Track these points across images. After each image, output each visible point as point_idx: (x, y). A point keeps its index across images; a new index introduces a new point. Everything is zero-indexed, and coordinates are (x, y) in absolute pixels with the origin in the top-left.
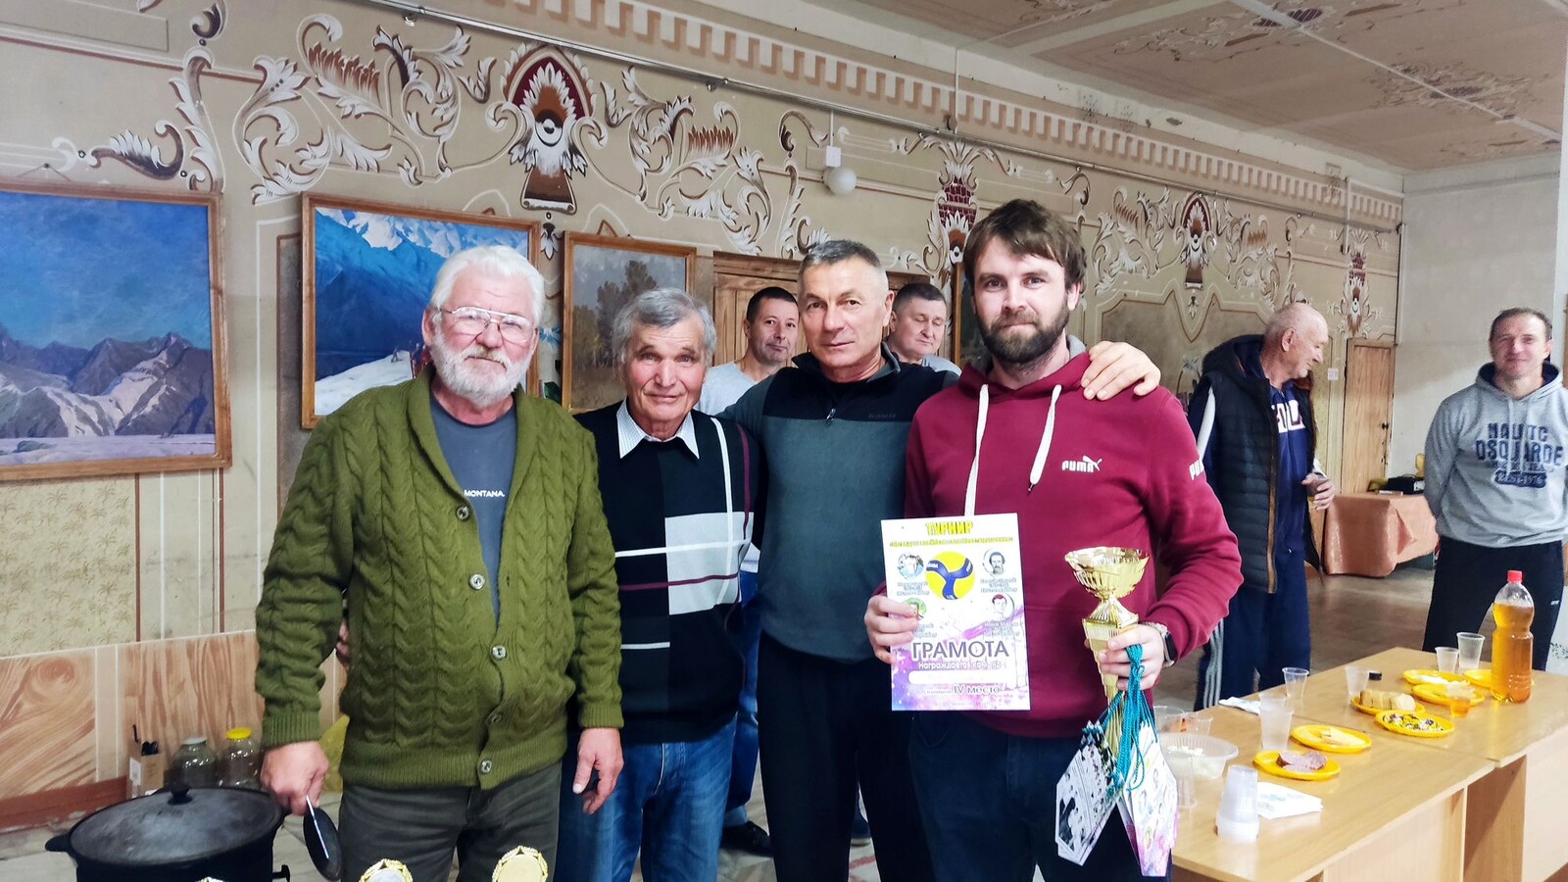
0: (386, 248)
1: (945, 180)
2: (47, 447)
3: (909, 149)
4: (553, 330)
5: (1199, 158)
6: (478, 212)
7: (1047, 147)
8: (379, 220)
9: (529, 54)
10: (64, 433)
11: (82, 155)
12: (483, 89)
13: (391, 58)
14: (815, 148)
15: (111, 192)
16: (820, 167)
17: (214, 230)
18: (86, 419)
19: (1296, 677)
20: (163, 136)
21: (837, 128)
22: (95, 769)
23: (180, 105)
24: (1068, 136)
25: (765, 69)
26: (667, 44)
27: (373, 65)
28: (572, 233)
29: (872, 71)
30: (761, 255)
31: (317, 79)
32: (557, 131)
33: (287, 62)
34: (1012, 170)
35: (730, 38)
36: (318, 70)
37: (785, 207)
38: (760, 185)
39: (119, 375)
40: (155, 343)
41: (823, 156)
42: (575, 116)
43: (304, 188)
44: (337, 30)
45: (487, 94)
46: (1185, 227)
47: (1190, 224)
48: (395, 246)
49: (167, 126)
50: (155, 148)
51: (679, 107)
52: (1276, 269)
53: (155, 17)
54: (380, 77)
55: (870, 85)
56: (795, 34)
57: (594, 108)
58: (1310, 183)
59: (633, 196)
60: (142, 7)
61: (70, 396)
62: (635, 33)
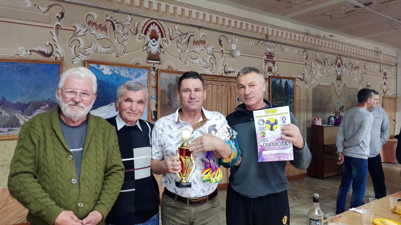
0: (108, 74)
1: (266, 53)
2: (14, 130)
3: (256, 44)
4: (155, 96)
5: (339, 46)
6: (134, 64)
7: (295, 43)
8: (106, 67)
9: (149, 21)
10: (19, 126)
11: (26, 51)
13: (110, 23)
14: (229, 45)
15: (33, 61)
16: (231, 50)
17: (62, 70)
20: (48, 46)
21: (235, 39)
23: (53, 37)
24: (301, 40)
25: (214, 23)
26: (187, 17)
27: (105, 25)
28: (160, 69)
29: (245, 23)
30: (214, 75)
31: (90, 29)
32: (156, 42)
33: (82, 25)
34: (285, 50)
35: (204, 15)
36: (90, 27)
37: (220, 61)
38: (213, 55)
39: (35, 110)
40: (45, 102)
41: (231, 47)
42: (161, 37)
43: (86, 59)
44: (96, 16)
45: (137, 32)
47: (337, 64)
48: (111, 74)
49: (49, 43)
50: (46, 49)
51: (190, 34)
52: (362, 77)
53: (47, 14)
54: (107, 28)
55: (244, 27)
56: (222, 14)
57: (166, 35)
58: (371, 53)
59: (177, 59)
60: (43, 12)
61: (22, 116)
62: (178, 15)
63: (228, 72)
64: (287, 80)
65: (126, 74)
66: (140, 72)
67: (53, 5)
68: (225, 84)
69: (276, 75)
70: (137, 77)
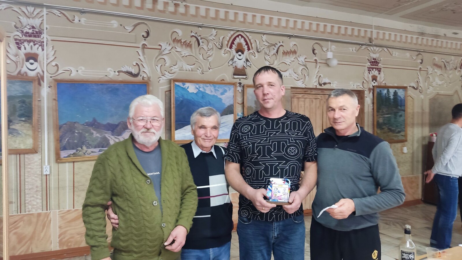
0: (194, 93)
1: (369, 59)
3: (357, 50)
4: (241, 113)
6: (219, 80)
7: (406, 46)
8: (192, 85)
9: (234, 34)
11: (115, 72)
12: (221, 45)
13: (195, 39)
14: (323, 53)
15: (121, 82)
16: (326, 59)
20: (135, 66)
21: (331, 46)
23: (139, 57)
24: (415, 42)
25: (307, 30)
26: (275, 26)
27: (190, 42)
28: (247, 85)
29: (343, 27)
30: (306, 87)
31: (175, 47)
32: (242, 55)
33: (167, 43)
35: (295, 22)
36: (176, 45)
37: (314, 72)
38: (305, 66)
39: (124, 131)
41: (326, 55)
42: (247, 50)
43: (172, 77)
44: (180, 33)
45: (222, 47)
46: (461, 68)
48: (196, 92)
49: (136, 63)
50: (133, 69)
51: (279, 44)
53: (132, 34)
54: (192, 45)
55: (343, 31)
56: (317, 19)
57: (253, 47)
60: (129, 31)
61: (112, 137)
62: (265, 24)
63: (322, 84)
64: (396, 89)
65: (212, 92)
66: (226, 89)
67: (139, 24)
68: (319, 98)
69: (382, 85)
70: (222, 94)
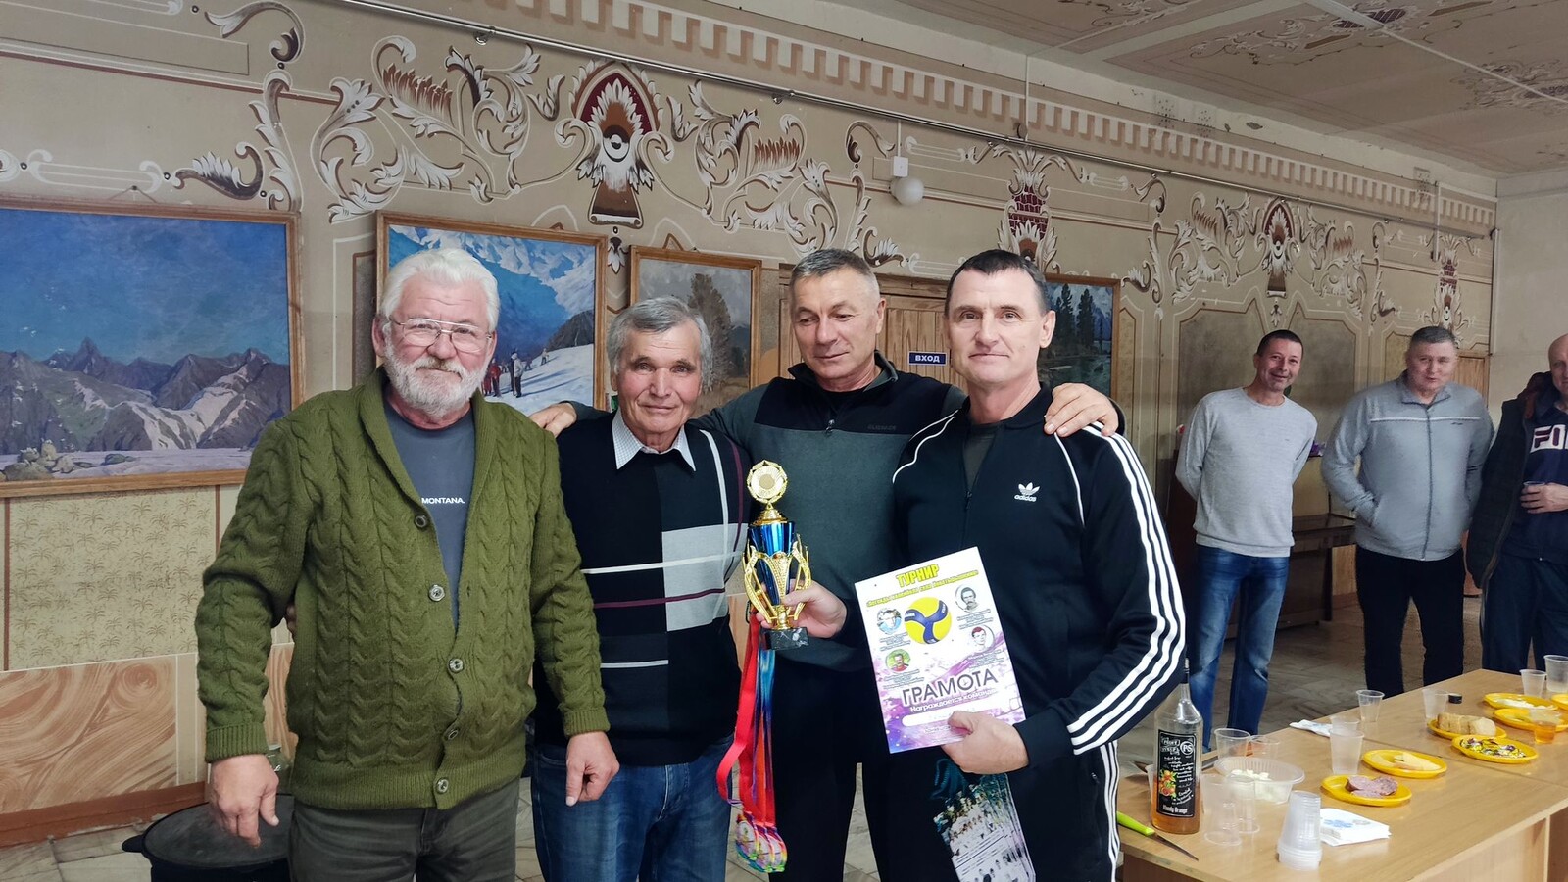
1: (1015, 189)
2: (132, 459)
3: (978, 158)
5: (1280, 164)
6: (546, 228)
7: (1121, 154)
8: (450, 237)
9: (598, 70)
10: (148, 446)
11: (167, 176)
12: (553, 106)
13: (463, 77)
14: (882, 158)
15: (193, 212)
16: (888, 178)
17: (292, 246)
18: (168, 432)
19: (1371, 699)
20: (244, 157)
21: (904, 138)
22: (175, 774)
23: (259, 126)
24: (1144, 142)
25: (832, 80)
26: (733, 58)
27: (445, 85)
28: (638, 247)
29: (940, 79)
31: (391, 100)
32: (624, 146)
33: (362, 84)
34: (1085, 177)
35: (796, 49)
36: (393, 92)
37: (851, 219)
38: (826, 196)
39: (201, 389)
40: (235, 358)
41: (890, 166)
42: (642, 130)
43: (379, 207)
44: (410, 51)
45: (556, 111)
46: (1267, 234)
47: (1272, 230)
49: (246, 147)
50: (236, 169)
51: (745, 120)
52: (1364, 276)
53: (237, 42)
54: (452, 96)
55: (939, 94)
56: (861, 45)
57: (661, 123)
58: (1399, 188)
59: (698, 210)
60: (225, 33)
61: (154, 410)
62: (702, 48)
63: (876, 259)
64: (1089, 287)
65: (520, 264)
66: (569, 257)
67: (260, 8)
69: (1050, 270)
70: (556, 273)
